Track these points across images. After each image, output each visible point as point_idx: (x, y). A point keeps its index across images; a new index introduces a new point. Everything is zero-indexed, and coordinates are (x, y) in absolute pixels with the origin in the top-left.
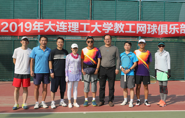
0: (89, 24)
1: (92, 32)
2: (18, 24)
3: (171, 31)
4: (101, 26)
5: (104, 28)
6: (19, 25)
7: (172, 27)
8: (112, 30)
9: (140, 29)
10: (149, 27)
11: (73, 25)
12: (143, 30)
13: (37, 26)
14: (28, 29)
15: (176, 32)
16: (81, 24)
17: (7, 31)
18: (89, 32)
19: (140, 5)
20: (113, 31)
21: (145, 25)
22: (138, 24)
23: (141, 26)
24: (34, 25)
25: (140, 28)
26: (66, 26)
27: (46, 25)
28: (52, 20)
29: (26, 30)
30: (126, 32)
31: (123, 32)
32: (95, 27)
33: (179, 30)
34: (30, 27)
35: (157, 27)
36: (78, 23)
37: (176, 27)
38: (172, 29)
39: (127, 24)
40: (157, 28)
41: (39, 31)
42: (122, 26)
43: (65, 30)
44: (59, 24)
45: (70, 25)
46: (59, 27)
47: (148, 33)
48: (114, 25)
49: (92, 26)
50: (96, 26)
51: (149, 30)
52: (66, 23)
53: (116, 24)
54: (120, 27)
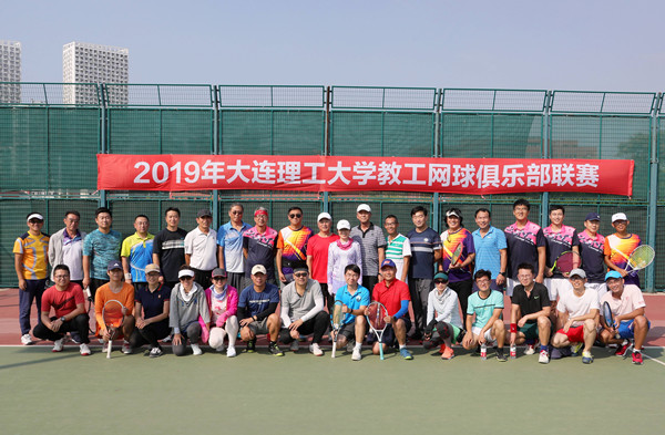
0: (323, 165)
1: (330, 182)
2: (170, 166)
3: (507, 180)
4: (348, 169)
5: (356, 174)
6: (172, 169)
7: (510, 171)
8: (374, 177)
9: (436, 177)
10: (457, 170)
11: (288, 168)
12: (443, 177)
13: (211, 170)
14: (192, 177)
15: (517, 182)
16: (306, 165)
17: (148, 181)
18: (323, 182)
19: (437, 122)
20: (376, 181)
21: (448, 166)
22: (431, 165)
23: (440, 170)
24: (204, 168)
25: (436, 174)
26: (273, 171)
27: (230, 167)
28: (244, 156)
29: (187, 180)
30: (405, 182)
31: (399, 182)
32: (335, 172)
33: (525, 179)
34: (197, 172)
35: (474, 170)
36: (299, 163)
37: (518, 170)
38: (509, 175)
39: (406, 165)
40: (476, 173)
41: (215, 182)
42: (395, 170)
43: (271, 179)
44: (259, 167)
45: (281, 167)
46: (259, 173)
47: (453, 184)
48: (378, 167)
49: (330, 169)
50: (339, 170)
51: (456, 179)
52: (274, 164)
53: (383, 164)
54: (392, 172)
